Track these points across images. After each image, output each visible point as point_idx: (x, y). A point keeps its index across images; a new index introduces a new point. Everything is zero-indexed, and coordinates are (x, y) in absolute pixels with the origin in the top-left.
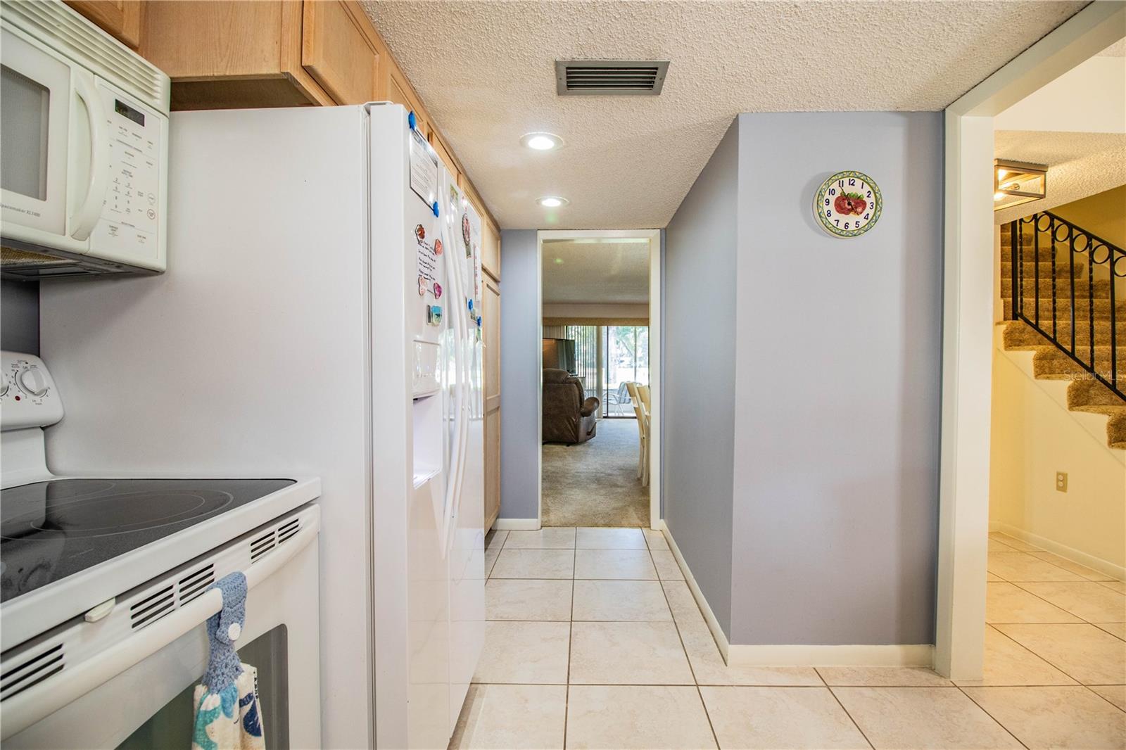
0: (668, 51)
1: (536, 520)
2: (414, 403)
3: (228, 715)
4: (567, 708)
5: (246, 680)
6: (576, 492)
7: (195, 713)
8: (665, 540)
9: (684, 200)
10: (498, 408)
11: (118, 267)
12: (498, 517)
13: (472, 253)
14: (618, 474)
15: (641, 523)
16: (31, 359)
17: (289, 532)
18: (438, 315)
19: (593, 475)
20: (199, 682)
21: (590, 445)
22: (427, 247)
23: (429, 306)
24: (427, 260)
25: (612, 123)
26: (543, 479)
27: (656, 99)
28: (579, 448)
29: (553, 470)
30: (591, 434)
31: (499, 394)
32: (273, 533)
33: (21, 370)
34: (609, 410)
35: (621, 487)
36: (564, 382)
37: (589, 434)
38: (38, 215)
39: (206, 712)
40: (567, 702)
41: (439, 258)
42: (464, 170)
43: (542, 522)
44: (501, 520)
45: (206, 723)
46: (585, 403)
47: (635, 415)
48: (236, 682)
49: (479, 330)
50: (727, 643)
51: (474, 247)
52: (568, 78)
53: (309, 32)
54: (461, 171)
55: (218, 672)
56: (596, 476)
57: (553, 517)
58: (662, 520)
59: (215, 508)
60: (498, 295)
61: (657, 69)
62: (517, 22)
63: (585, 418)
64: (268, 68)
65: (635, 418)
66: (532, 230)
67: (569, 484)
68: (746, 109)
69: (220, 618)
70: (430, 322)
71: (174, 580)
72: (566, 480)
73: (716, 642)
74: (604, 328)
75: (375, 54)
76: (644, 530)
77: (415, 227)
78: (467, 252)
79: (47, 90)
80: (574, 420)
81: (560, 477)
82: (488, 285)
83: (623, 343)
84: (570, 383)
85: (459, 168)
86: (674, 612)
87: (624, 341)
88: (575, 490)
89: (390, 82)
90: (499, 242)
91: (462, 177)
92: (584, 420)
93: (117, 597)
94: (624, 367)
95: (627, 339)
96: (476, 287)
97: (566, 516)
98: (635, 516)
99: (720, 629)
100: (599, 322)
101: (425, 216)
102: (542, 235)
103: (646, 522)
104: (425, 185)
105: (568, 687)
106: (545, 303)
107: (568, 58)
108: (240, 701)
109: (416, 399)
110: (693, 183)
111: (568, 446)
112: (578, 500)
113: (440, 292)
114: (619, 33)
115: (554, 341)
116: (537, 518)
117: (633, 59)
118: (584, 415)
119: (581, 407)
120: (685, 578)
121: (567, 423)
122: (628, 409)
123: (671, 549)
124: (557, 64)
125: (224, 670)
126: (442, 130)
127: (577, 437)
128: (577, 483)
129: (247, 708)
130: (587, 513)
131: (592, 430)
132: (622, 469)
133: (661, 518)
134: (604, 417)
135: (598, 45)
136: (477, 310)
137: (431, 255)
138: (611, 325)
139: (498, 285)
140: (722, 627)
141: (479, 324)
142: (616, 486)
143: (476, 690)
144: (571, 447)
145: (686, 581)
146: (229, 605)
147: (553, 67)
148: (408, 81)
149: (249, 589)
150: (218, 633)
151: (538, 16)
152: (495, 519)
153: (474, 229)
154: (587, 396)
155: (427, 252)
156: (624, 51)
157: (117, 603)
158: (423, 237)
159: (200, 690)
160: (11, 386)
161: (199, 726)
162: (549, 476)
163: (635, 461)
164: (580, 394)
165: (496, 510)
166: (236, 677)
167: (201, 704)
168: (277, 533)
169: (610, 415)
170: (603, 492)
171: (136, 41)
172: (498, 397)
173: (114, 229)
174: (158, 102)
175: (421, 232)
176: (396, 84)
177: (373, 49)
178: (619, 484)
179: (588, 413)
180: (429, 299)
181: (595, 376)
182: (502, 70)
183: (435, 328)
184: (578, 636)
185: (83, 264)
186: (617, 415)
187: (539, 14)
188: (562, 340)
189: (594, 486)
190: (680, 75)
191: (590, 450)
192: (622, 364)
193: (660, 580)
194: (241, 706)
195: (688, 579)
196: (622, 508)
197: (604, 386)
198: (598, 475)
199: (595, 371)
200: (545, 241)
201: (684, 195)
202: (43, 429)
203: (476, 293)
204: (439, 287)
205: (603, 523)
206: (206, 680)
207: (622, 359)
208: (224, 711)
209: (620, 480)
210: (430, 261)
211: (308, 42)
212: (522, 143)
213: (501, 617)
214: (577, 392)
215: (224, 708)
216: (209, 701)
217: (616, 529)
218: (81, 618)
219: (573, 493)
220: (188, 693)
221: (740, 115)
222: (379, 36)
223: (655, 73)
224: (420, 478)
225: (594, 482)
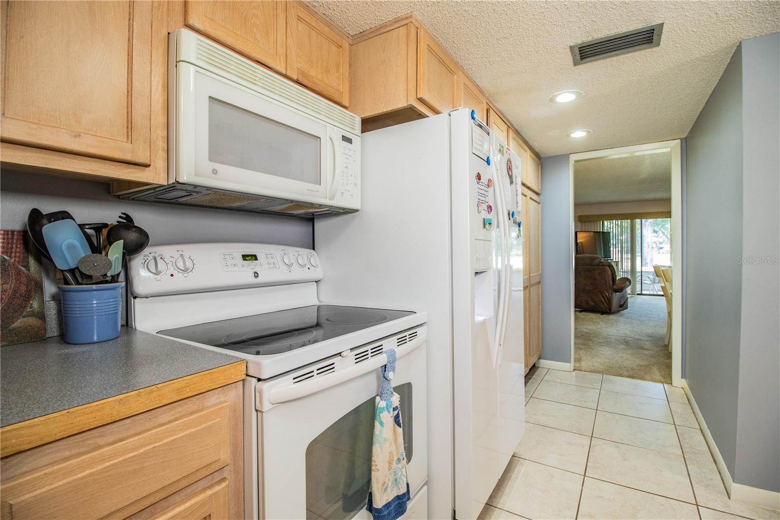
0: (661, 16)
1: (569, 364)
2: (475, 275)
3: (389, 412)
4: (582, 490)
5: (396, 399)
6: (606, 349)
7: (376, 408)
8: (685, 397)
9: (700, 114)
10: (539, 283)
11: (344, 210)
12: (539, 358)
13: (514, 182)
14: (646, 339)
15: (663, 380)
16: (312, 251)
17: (413, 336)
18: (490, 224)
19: (623, 338)
20: (377, 395)
21: (622, 315)
22: (483, 184)
23: (484, 219)
24: (483, 192)
25: (621, 73)
26: (576, 337)
27: (657, 48)
28: (611, 317)
29: (587, 331)
30: (623, 306)
31: (540, 272)
32: (406, 336)
33: (310, 256)
34: (643, 288)
35: (648, 350)
36: (598, 265)
37: (621, 306)
38: (318, 192)
39: (380, 408)
40: (583, 486)
41: (491, 190)
42: (512, 125)
43: (575, 366)
44: (542, 361)
45: (380, 413)
46: (617, 282)
47: (662, 293)
48: (392, 398)
49: (519, 230)
50: (731, 480)
51: (516, 177)
52: (580, 54)
53: (420, 80)
54: (510, 126)
55: (385, 392)
56: (625, 339)
57: (584, 365)
58: (683, 379)
59: (383, 320)
60: (539, 203)
61: (653, 30)
62: (540, 32)
63: (617, 293)
64: (401, 104)
65: (663, 296)
66: (566, 155)
67: (601, 342)
68: (749, 36)
69: (385, 368)
70: (485, 228)
71: (369, 347)
72: (597, 340)
73: (723, 480)
74: (638, 221)
75: (454, 75)
76: (665, 385)
77: (475, 174)
78: (510, 181)
79: (320, 138)
80: (607, 294)
81: (593, 337)
82: (530, 198)
83: (662, 232)
84: (603, 265)
85: (508, 124)
86: (685, 450)
87: (664, 231)
88: (605, 347)
89: (463, 87)
90: (540, 166)
91: (510, 131)
92: (616, 296)
93: (351, 349)
94: (663, 253)
95: (666, 229)
96: (517, 203)
97: (595, 365)
98: (659, 374)
99: (727, 470)
100: (632, 217)
101: (481, 167)
102: (573, 158)
103: (667, 378)
104: (481, 148)
105: (584, 477)
106: (577, 205)
107: (579, 41)
108: (393, 408)
109: (477, 273)
110: (707, 100)
111: (602, 314)
112: (605, 355)
113: (491, 210)
114: (617, 16)
115: (592, 233)
116: (570, 363)
117: (632, 29)
118: (616, 291)
119: (613, 285)
120: (700, 427)
121: (601, 297)
122: (657, 289)
123: (690, 403)
124: (571, 48)
125: (387, 391)
126: (496, 105)
127: (610, 309)
128: (608, 342)
129: (396, 412)
130: (614, 365)
131: (624, 303)
132: (650, 337)
133: (682, 378)
134: (638, 294)
135: (601, 28)
136: (518, 218)
137: (485, 189)
138: (643, 219)
139: (539, 196)
140: (728, 468)
141: (519, 226)
142: (642, 348)
143: (519, 461)
144: (603, 316)
145: (701, 430)
146: (389, 362)
147: (569, 50)
148: (473, 82)
149: (397, 358)
150: (385, 374)
151: (554, 24)
152: (537, 358)
153: (515, 166)
154: (619, 276)
155: (483, 188)
156: (623, 26)
157: (351, 352)
158: (480, 180)
159: (378, 398)
160: (307, 263)
161: (378, 414)
162: (583, 335)
163: (663, 331)
164: (613, 274)
165: (538, 353)
166: (392, 397)
167: (378, 404)
168: (408, 337)
169: (644, 292)
170: (630, 352)
171: (347, 105)
172: (539, 274)
173: (342, 193)
174: (357, 131)
175: (479, 177)
176: (466, 87)
177: (452, 72)
178: (646, 347)
179: (621, 290)
180: (485, 215)
181: (629, 261)
182: (533, 61)
183: (488, 231)
184: (596, 448)
185: (332, 210)
186: (652, 293)
187: (555, 23)
188: (600, 232)
189: (622, 346)
190: (675, 28)
191: (621, 319)
192: (661, 251)
193: (675, 424)
194: (393, 411)
195: (702, 428)
196: (646, 366)
197: (638, 268)
198: (627, 339)
199: (629, 256)
200: (576, 161)
201: (701, 110)
202: (316, 282)
203: (517, 207)
204: (490, 207)
205: (627, 374)
206: (380, 394)
207: (661, 246)
208: (387, 410)
209: (647, 345)
210: (485, 193)
211: (420, 85)
212: (552, 100)
213: (539, 423)
214: (610, 273)
215: (387, 408)
216: (381, 403)
217: (638, 381)
218: (340, 354)
219: (603, 350)
220: (373, 399)
221: (742, 42)
222: (456, 64)
223: (653, 33)
224: (479, 318)
225: (622, 344)
